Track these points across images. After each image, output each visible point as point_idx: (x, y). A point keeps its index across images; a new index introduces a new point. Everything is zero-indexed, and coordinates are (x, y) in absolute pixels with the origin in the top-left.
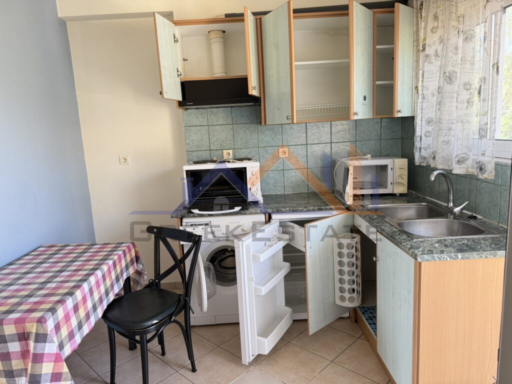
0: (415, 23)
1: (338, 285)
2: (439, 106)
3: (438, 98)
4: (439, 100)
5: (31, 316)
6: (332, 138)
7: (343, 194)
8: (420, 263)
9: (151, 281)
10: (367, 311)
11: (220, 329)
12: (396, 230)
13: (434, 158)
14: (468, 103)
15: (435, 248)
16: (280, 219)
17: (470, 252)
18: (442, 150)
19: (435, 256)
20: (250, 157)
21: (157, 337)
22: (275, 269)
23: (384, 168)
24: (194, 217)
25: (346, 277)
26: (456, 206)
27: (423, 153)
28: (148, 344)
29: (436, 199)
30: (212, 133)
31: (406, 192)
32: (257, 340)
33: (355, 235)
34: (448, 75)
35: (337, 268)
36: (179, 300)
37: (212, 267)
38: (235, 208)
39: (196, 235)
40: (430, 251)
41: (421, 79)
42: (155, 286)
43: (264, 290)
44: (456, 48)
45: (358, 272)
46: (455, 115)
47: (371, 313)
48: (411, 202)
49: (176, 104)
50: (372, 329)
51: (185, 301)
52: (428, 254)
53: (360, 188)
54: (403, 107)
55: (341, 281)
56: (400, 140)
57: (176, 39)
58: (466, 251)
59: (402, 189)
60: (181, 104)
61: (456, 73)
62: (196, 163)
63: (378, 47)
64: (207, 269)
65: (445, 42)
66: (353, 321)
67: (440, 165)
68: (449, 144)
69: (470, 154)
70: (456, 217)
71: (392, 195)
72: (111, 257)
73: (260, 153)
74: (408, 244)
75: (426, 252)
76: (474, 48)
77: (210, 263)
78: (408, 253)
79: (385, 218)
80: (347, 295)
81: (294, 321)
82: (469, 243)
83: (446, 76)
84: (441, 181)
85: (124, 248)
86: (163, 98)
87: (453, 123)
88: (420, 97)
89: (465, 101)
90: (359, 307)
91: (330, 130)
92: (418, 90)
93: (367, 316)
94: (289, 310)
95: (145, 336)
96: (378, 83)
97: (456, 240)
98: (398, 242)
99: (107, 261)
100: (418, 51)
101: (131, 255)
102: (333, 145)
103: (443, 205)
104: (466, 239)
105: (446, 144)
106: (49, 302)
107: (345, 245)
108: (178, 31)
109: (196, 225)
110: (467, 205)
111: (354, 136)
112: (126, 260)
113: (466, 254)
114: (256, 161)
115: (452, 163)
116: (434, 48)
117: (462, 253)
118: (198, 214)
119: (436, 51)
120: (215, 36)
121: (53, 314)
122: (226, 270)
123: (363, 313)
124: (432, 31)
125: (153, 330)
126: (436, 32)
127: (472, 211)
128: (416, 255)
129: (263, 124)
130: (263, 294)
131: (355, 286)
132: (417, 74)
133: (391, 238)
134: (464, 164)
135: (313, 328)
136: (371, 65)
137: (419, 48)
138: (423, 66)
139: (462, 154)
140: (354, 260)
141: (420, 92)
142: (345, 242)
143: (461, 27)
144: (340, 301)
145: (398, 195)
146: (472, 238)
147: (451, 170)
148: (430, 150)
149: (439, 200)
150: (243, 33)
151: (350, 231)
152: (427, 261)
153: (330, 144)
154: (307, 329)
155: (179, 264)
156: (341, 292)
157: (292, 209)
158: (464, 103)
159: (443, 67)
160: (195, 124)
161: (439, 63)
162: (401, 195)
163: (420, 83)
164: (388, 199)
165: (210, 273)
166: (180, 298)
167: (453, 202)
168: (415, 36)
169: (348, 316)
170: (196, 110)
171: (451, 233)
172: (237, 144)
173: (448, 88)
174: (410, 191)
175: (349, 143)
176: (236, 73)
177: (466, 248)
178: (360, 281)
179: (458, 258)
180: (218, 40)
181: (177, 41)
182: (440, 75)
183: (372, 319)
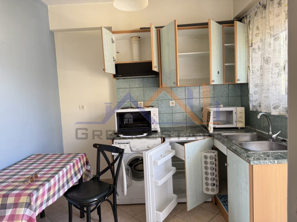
0: (246, 31)
1: (204, 181)
2: (261, 77)
3: (261, 72)
4: (262, 73)
5: (25, 192)
6: (200, 96)
7: (207, 127)
8: (252, 166)
9: (94, 176)
10: (222, 198)
11: (134, 207)
12: (238, 147)
13: (260, 106)
14: (278, 74)
15: (261, 157)
16: (170, 141)
17: (282, 159)
18: (264, 101)
19: (261, 161)
20: (153, 105)
21: (96, 209)
22: (167, 171)
23: (231, 112)
24: (120, 139)
25: (210, 176)
26: (273, 134)
27: (254, 104)
28: (91, 213)
29: (261, 131)
30: (132, 92)
31: (244, 126)
32: (156, 213)
33: (214, 151)
34: (266, 59)
35: (204, 170)
36: (110, 187)
37: (130, 168)
38: (144, 134)
39: (121, 149)
40: (258, 158)
41: (251, 62)
42: (96, 179)
43: (161, 182)
44: (270, 44)
45: (216, 173)
46: (271, 81)
47: (225, 199)
48: (247, 132)
49: (112, 76)
50: (226, 208)
51: (114, 188)
52: (257, 160)
53: (217, 124)
54: (241, 78)
55: (207, 179)
56: (240, 97)
57: (113, 41)
58: (280, 159)
59: (242, 125)
60: (115, 76)
61: (271, 58)
62: (122, 108)
63: (225, 45)
64: (127, 170)
65: (264, 41)
66: (214, 204)
67: (264, 110)
68: (268, 98)
69: (281, 103)
70: (274, 140)
71: (236, 129)
72: (72, 161)
73: (159, 103)
74: (245, 155)
75: (256, 159)
76: (280, 44)
77: (129, 166)
78: (245, 160)
79: (232, 141)
80: (210, 187)
81: (179, 203)
82: (282, 154)
83: (265, 60)
84: (264, 120)
85: (80, 156)
86: (105, 72)
87: (270, 86)
88: (251, 72)
89: (276, 73)
90: (217, 195)
91: (199, 91)
92: (249, 68)
93: (222, 201)
94: (175, 196)
95: (89, 208)
96: (226, 64)
97: (274, 153)
98: (239, 154)
99: (69, 163)
100: (249, 47)
101: (83, 161)
102: (201, 99)
103: (267, 134)
104: (280, 152)
105: (266, 98)
106: (36, 185)
107: (209, 157)
108: (114, 36)
109: (121, 144)
110: (280, 133)
111: (213, 95)
112: (81, 163)
113: (280, 161)
114: (157, 108)
115: (270, 109)
116: (257, 45)
117: (277, 160)
118: (122, 137)
119: (258, 46)
120: (134, 40)
121: (37, 192)
122: (138, 172)
123: (220, 199)
124: (256, 35)
125: (95, 204)
126: (258, 36)
127: (283, 137)
128: (250, 161)
129: (160, 87)
130: (160, 185)
131: (215, 182)
132: (249, 59)
133: (235, 151)
134: (278, 109)
135: (190, 207)
136: (222, 54)
137: (249, 45)
138: (252, 55)
139: (276, 103)
140: (214, 166)
141: (251, 69)
142: (209, 155)
143: (272, 32)
144: (206, 191)
145: (239, 128)
146: (283, 152)
147: (270, 113)
148: (257, 102)
149: (264, 131)
150: (150, 38)
151: (211, 148)
152: (256, 164)
153: (199, 99)
154: (186, 208)
155: (110, 166)
156: (207, 186)
157: (177, 135)
158: (276, 74)
159: (263, 55)
160: (122, 87)
161: (261, 53)
162: (242, 128)
163: (251, 64)
164: (233, 131)
165: (128, 172)
166: (111, 186)
167: (272, 132)
168: (246, 39)
169: (211, 200)
170: (123, 80)
171: (271, 149)
172: (145, 99)
173: (266, 66)
174: (247, 126)
175: (210, 99)
176: (146, 59)
177: (280, 157)
178: (218, 179)
179: (275, 163)
180: (136, 42)
181: (114, 42)
182: (261, 59)
183: (226, 202)
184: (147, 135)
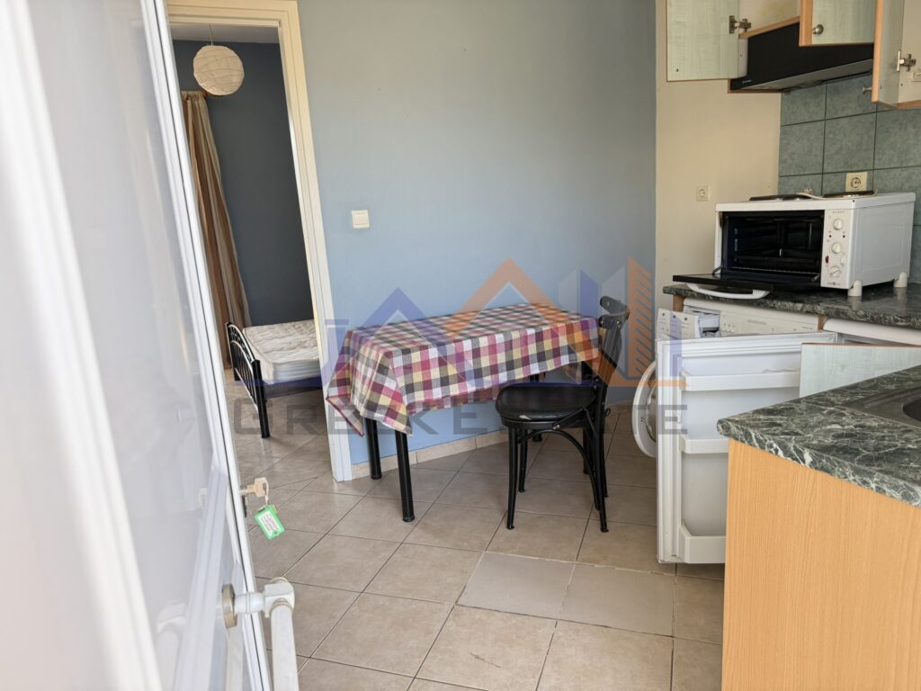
30: (831, 136)
32: (680, 530)
38: (754, 291)
49: (726, 84)
62: (753, 199)
160: (801, 119)
170: (806, 89)
172: (880, 159)
184: (765, 298)
